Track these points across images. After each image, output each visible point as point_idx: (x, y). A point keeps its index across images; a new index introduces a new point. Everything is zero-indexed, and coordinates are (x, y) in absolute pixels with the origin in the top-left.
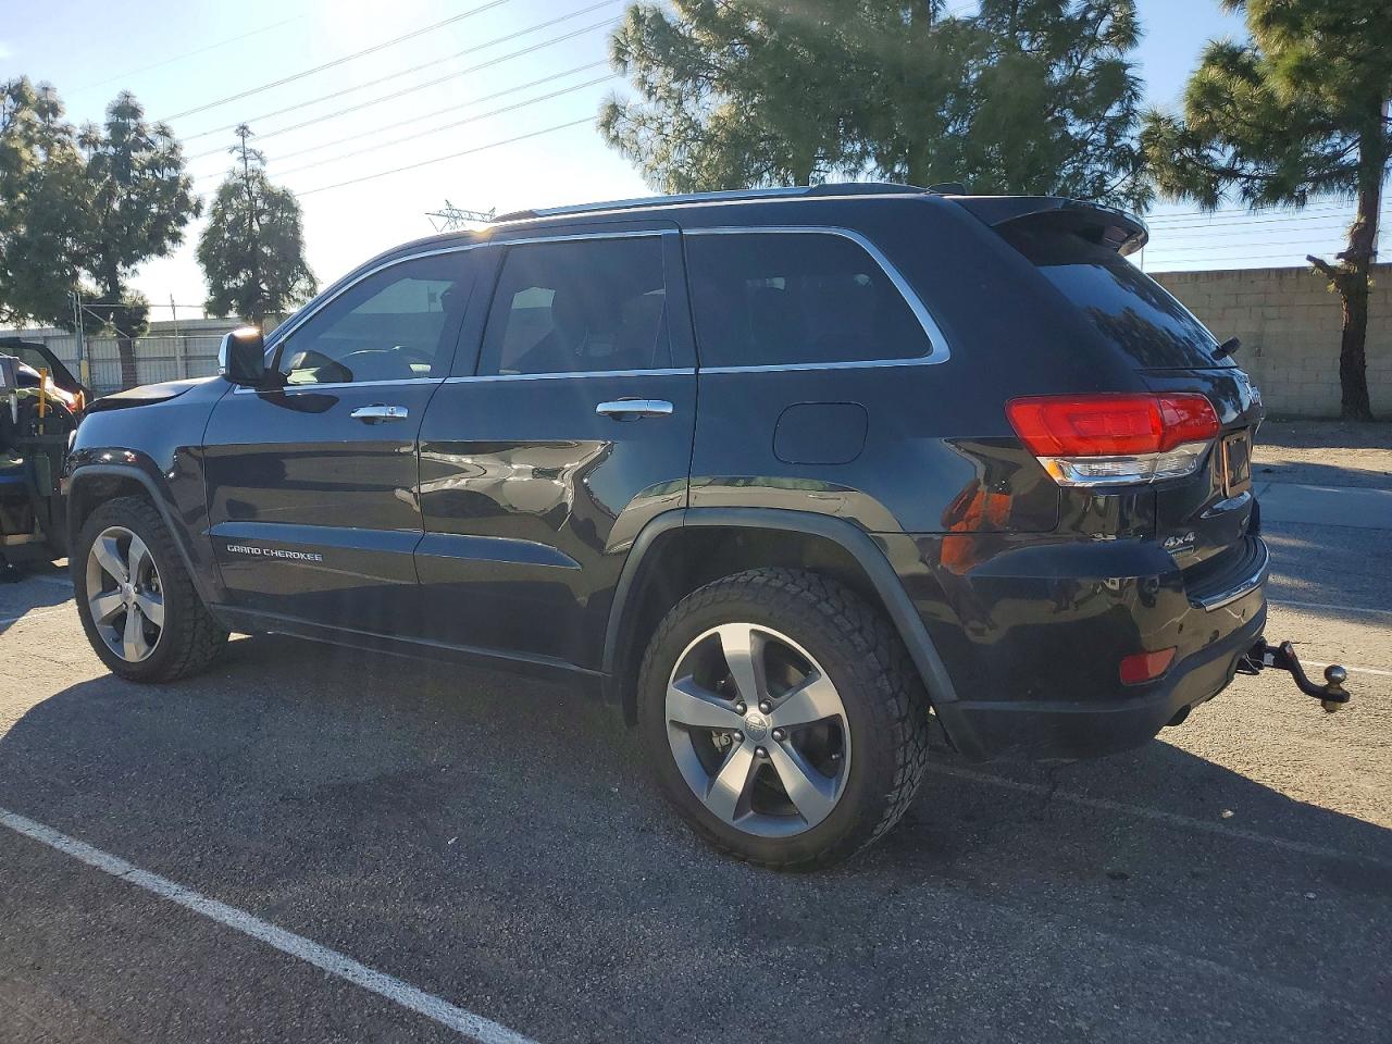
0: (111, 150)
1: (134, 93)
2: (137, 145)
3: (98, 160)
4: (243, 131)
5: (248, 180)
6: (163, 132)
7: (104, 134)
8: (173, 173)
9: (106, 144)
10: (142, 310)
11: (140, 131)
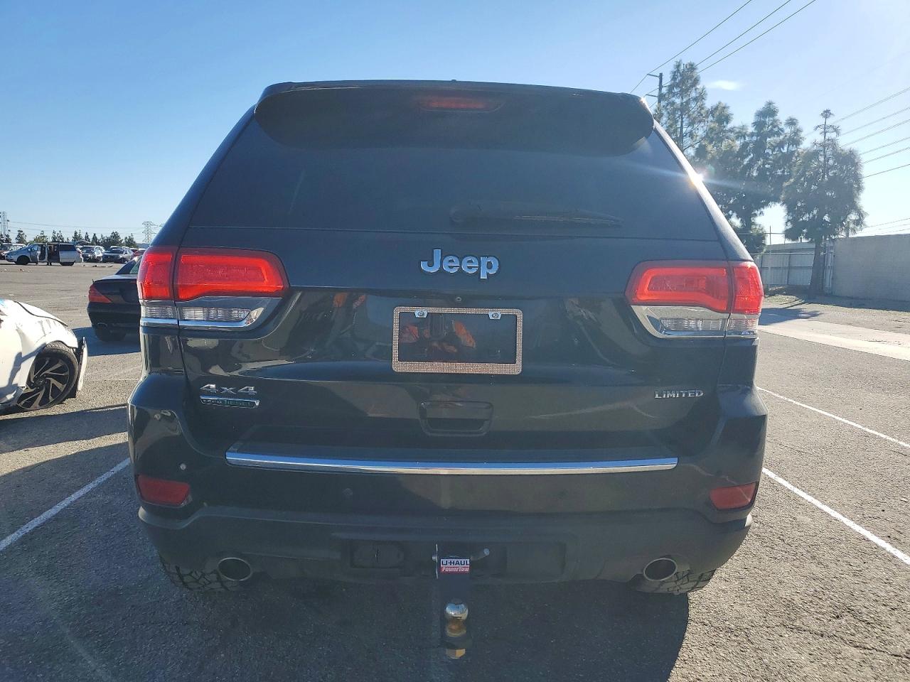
0: (755, 138)
1: (773, 101)
2: (772, 134)
3: (745, 146)
4: (827, 114)
5: (824, 147)
6: (792, 122)
7: (751, 129)
8: (793, 148)
9: (752, 135)
10: (762, 237)
11: (774, 124)
